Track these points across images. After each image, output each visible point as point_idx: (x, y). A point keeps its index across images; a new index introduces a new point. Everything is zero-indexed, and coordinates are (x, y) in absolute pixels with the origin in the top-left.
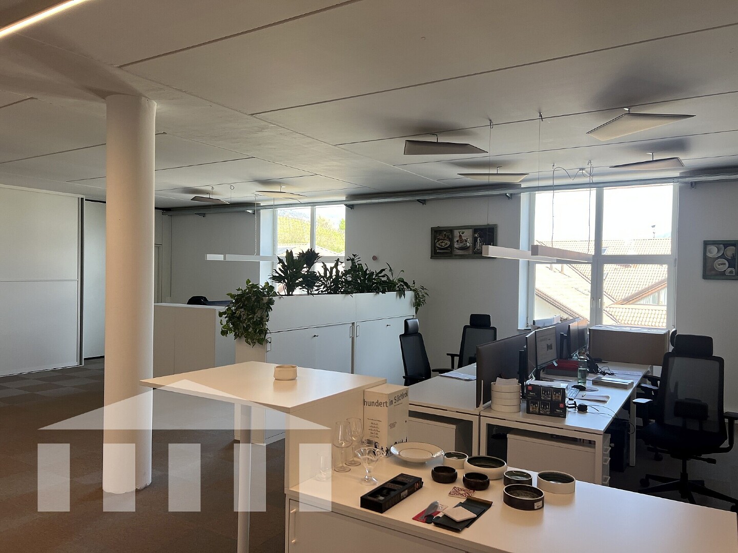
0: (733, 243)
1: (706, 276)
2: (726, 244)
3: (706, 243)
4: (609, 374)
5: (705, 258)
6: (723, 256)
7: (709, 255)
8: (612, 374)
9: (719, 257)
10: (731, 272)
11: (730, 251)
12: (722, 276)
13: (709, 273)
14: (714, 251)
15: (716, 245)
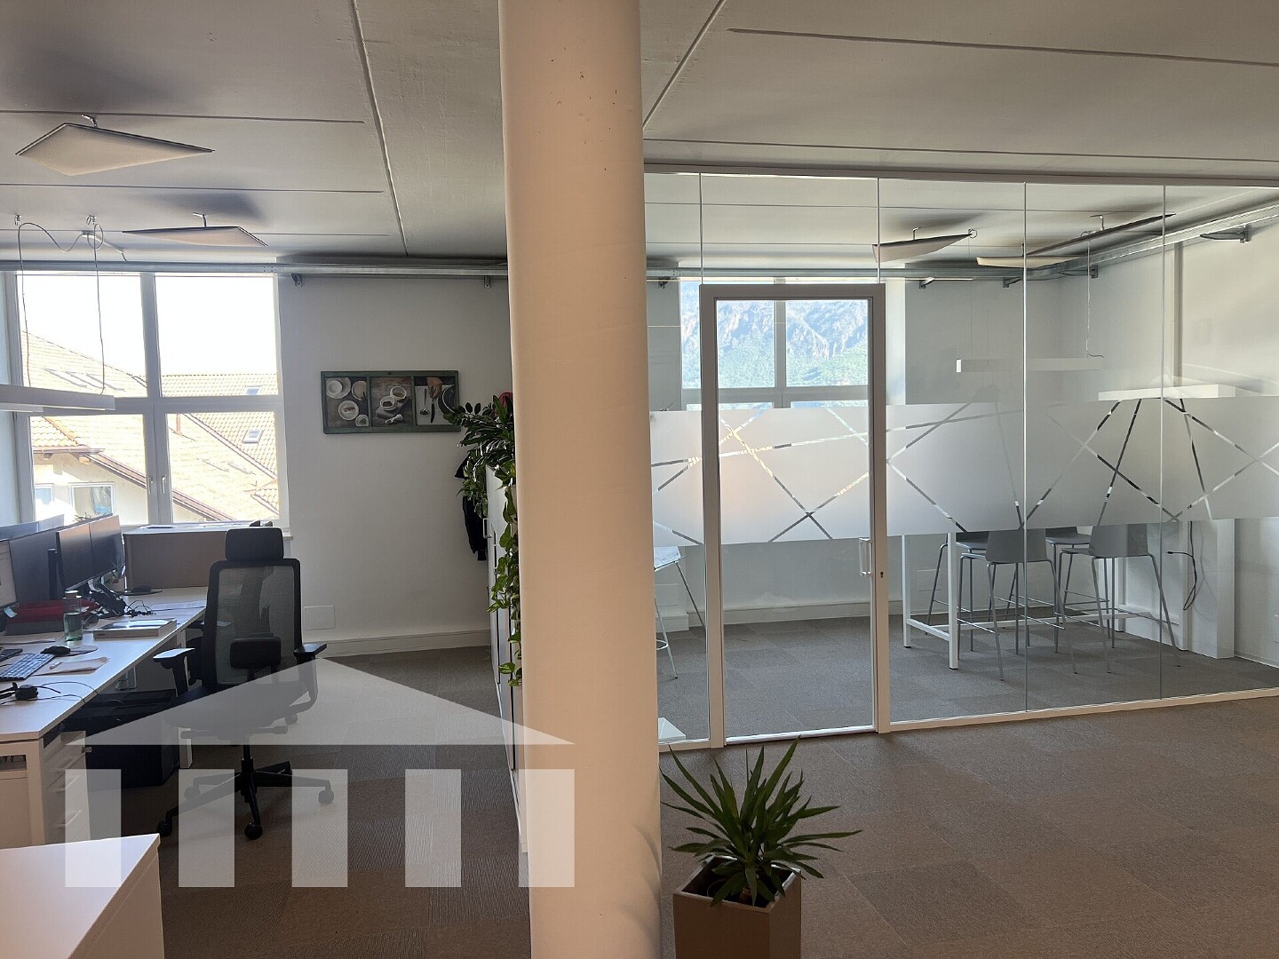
0: (362, 375)
1: (327, 430)
2: (354, 377)
3: (325, 376)
4: (144, 614)
5: (325, 400)
6: (350, 397)
7: (331, 395)
8: (149, 613)
9: (345, 398)
10: (363, 421)
11: (360, 388)
12: (350, 428)
13: (333, 424)
14: (336, 389)
15: (340, 379)
